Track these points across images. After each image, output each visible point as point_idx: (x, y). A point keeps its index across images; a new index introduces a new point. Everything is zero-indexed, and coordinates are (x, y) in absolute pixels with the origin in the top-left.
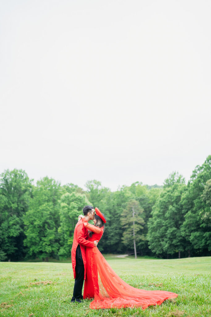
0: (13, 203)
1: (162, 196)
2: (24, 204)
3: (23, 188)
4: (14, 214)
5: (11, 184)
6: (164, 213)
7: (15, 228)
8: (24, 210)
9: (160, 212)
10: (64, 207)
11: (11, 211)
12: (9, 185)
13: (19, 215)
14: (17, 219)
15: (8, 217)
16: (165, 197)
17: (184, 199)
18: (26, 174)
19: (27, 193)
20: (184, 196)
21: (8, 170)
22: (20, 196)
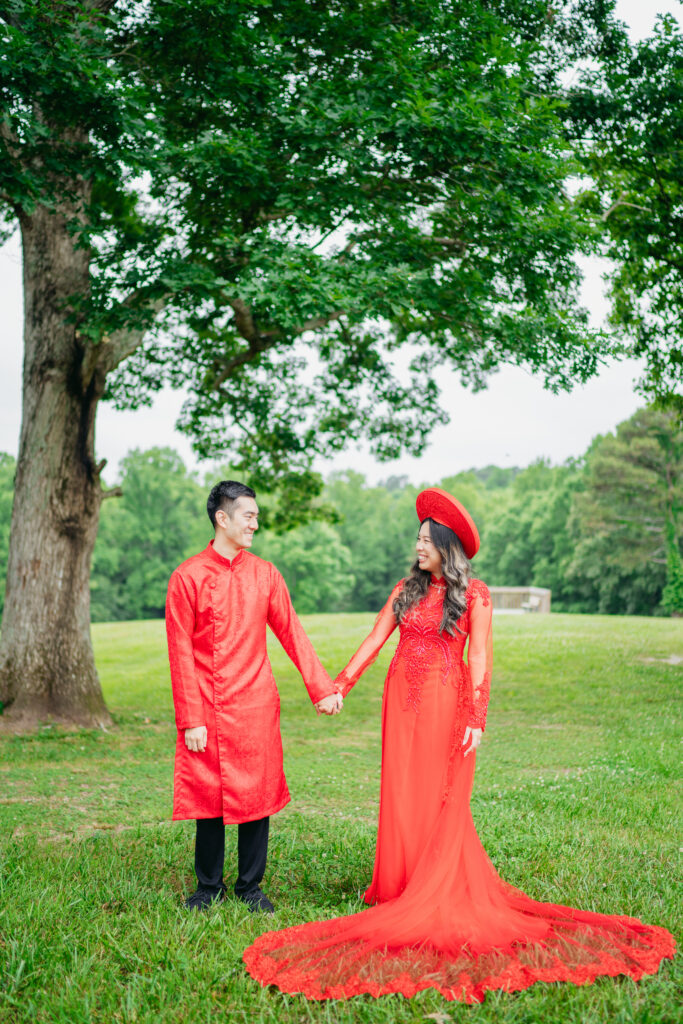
0: (152, 529)
1: (497, 521)
2: (177, 531)
3: (175, 494)
4: (154, 554)
5: (147, 486)
6: (497, 558)
7: (158, 589)
8: (179, 547)
9: (488, 557)
10: (272, 543)
11: (147, 549)
12: (142, 487)
13: (165, 558)
14: (164, 567)
15: (141, 563)
16: (501, 524)
17: (539, 531)
18: (178, 458)
19: (183, 504)
20: (537, 524)
21: (138, 450)
22: (167, 511)
